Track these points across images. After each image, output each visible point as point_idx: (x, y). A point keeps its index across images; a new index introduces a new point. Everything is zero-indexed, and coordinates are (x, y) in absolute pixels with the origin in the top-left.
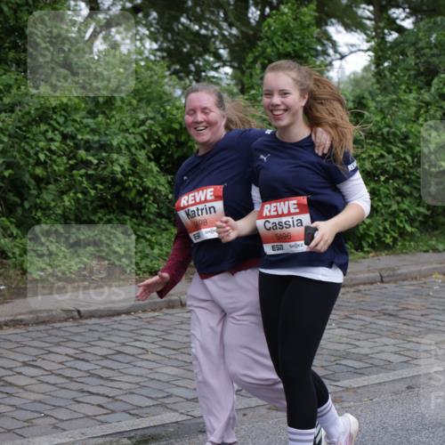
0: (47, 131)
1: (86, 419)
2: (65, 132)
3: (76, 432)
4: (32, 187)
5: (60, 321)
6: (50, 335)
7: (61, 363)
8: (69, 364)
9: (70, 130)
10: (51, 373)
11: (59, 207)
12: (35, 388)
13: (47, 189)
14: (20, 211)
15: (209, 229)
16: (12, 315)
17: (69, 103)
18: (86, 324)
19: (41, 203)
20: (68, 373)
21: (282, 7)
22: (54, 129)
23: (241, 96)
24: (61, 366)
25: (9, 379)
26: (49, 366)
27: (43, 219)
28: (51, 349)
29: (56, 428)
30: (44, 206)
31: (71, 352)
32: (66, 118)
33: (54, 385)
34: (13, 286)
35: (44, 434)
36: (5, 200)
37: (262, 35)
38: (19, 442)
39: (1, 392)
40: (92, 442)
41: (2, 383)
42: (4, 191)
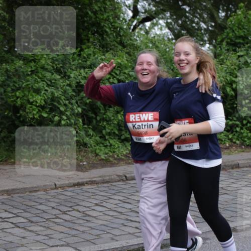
0: (110, 78)
1: (130, 235)
2: (120, 78)
3: (124, 242)
4: (101, 109)
5: (116, 182)
6: (110, 189)
7: (116, 204)
8: (120, 205)
9: (122, 78)
10: (111, 210)
11: (116, 120)
12: (101, 218)
13: (109, 110)
14: (94, 122)
15: (148, 137)
16: (90, 178)
17: (122, 63)
18: (130, 183)
19: (106, 117)
20: (120, 210)
21: (238, 11)
22: (114, 77)
23: (215, 59)
24: (116, 206)
25: (88, 213)
26: (109, 206)
27: (107, 126)
28: (111, 197)
29: (113, 239)
30: (108, 119)
31: (121, 198)
32: (120, 71)
33: (112, 216)
34: (91, 162)
35: (107, 242)
36: (87, 116)
37: (227, 26)
38: (93, 246)
39: (84, 220)
40: (132, 248)
41: (84, 215)
42: (87, 111)
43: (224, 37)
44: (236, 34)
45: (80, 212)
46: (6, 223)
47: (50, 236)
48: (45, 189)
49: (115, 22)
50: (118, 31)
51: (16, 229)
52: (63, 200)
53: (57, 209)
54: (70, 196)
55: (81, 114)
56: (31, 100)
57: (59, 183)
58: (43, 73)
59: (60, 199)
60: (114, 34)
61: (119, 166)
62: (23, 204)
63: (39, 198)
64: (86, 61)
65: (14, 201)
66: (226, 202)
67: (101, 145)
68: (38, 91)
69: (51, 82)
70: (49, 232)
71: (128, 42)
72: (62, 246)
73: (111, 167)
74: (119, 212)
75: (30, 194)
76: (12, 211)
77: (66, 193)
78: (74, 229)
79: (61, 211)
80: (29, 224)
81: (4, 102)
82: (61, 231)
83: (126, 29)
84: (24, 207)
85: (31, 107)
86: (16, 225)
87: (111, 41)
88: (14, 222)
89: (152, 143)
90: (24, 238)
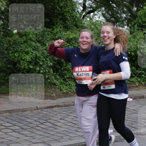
0: (69, 46)
1: (79, 137)
2: (75, 46)
3: (76, 141)
4: (64, 63)
5: (72, 106)
6: (69, 110)
7: (72, 119)
8: (74, 119)
10: (69, 122)
12: (63, 126)
13: (69, 64)
14: (60, 71)
15: (86, 81)
16: (57, 104)
17: (76, 37)
19: (67, 68)
20: (74, 122)
21: (144, 7)
22: (72, 45)
23: (131, 35)
24: (72, 120)
25: (56, 124)
26: (68, 120)
27: (67, 74)
28: (69, 114)
29: (70, 139)
30: (68, 69)
31: (75, 115)
32: (75, 41)
33: (69, 126)
34: (58, 94)
35: (66, 141)
36: (56, 67)
37: (138, 16)
38: (58, 143)
39: (53, 128)
40: (81, 144)
41: (53, 125)
42: (55, 65)
43: (136, 22)
44: (143, 20)
45: (51, 123)
46: (8, 129)
47: (33, 137)
48: (31, 110)
49: (73, 13)
50: (74, 18)
51: (14, 133)
52: (41, 116)
53: (38, 121)
54: (45, 114)
55: (52, 66)
56: (23, 58)
57: (39, 106)
58: (30, 43)
59: (40, 116)
60: (72, 20)
61: (74, 97)
62: (18, 119)
63: (27, 115)
64: (55, 36)
65: (12, 116)
66: (136, 118)
67: (64, 84)
68: (27, 53)
69: (35, 47)
70: (33, 135)
71: (80, 25)
72: (40, 143)
73: (69, 97)
74: (74, 124)
75: (22, 113)
76: (12, 123)
77: (43, 112)
78: (47, 133)
79: (40, 123)
80: (22, 130)
81: (7, 59)
82: (40, 134)
83: (79, 17)
84: (18, 120)
85: (23, 62)
86: (14, 131)
87: (70, 24)
88: (13, 129)
89: (87, 84)
90: (18, 138)
